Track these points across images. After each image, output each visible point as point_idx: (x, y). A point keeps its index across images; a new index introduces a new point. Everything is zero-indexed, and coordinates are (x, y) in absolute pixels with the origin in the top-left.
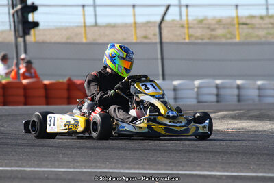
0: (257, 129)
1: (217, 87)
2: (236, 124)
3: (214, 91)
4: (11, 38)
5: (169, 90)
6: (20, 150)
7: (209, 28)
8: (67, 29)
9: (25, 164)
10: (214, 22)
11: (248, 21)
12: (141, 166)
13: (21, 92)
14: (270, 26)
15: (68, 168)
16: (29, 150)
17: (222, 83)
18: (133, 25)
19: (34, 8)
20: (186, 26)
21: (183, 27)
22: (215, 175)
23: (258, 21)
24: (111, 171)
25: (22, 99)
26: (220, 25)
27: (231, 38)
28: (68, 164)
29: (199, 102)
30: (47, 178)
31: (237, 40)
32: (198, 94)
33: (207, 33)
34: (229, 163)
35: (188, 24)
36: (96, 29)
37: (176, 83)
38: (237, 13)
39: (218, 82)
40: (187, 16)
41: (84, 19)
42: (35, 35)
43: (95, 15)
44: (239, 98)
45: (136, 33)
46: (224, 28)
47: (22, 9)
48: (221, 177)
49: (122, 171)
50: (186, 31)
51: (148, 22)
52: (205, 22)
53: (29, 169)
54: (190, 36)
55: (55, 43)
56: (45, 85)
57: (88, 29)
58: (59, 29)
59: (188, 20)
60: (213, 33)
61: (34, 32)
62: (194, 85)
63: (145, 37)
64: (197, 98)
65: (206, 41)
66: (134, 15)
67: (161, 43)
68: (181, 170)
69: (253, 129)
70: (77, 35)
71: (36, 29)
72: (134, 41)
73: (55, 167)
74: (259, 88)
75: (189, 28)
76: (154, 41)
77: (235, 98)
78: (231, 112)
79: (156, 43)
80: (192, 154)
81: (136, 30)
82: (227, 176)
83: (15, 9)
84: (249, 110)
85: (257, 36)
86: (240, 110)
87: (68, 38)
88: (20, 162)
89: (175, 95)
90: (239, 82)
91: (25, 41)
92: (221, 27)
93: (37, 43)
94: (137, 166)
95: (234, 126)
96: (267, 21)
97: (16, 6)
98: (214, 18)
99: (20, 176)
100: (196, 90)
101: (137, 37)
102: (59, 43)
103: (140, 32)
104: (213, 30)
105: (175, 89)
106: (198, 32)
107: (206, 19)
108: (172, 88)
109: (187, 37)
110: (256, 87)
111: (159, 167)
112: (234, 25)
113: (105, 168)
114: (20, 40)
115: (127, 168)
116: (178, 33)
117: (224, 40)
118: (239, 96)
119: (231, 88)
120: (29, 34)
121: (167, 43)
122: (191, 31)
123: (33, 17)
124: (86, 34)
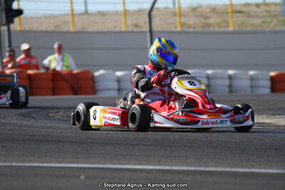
1: (208, 77)
7: (202, 16)
8: (55, 17)
10: (208, 10)
11: (244, 9)
14: (265, 14)
17: (213, 74)
18: (123, 13)
20: (178, 14)
23: (254, 9)
26: (214, 13)
27: (225, 27)
31: (231, 29)
33: (200, 21)
35: (180, 12)
36: (86, 16)
39: (209, 72)
40: (179, 3)
41: (72, 7)
42: (21, 23)
44: (231, 89)
45: (126, 21)
46: (219, 16)
48: (151, 170)
50: (177, 19)
51: (140, 10)
52: (199, 10)
54: (182, 25)
55: (42, 32)
56: (29, 75)
57: (76, 18)
58: (46, 17)
59: (180, 8)
60: (207, 21)
61: (20, 19)
63: (136, 26)
65: (199, 29)
66: (124, 3)
67: (151, 32)
70: (65, 23)
71: (22, 16)
72: (124, 29)
74: (252, 79)
75: (180, 16)
76: (144, 30)
77: (227, 89)
79: (146, 32)
81: (125, 18)
85: (252, 25)
87: (56, 27)
90: (231, 72)
91: (9, 30)
92: (216, 15)
93: (22, 32)
96: (263, 9)
98: (209, 6)
101: (126, 26)
102: (46, 32)
103: (131, 21)
104: (207, 18)
106: (191, 21)
107: (200, 6)
109: (178, 25)
110: (248, 77)
112: (227, 13)
114: (4, 28)
116: (170, 21)
117: (217, 29)
118: (230, 86)
119: (222, 78)
120: (12, 22)
121: (156, 32)
122: (184, 20)
123: (19, 5)
124: (73, 22)
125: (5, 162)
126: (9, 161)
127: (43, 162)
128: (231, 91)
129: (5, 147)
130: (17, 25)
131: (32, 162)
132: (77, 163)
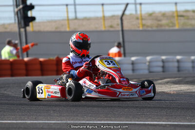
0: (191, 91)
1: (163, 61)
2: (176, 87)
3: (161, 64)
4: (16, 28)
5: (128, 64)
6: (23, 108)
7: (156, 19)
8: (55, 21)
9: (26, 118)
10: (160, 15)
11: (184, 14)
12: (109, 119)
13: (23, 67)
15: (57, 121)
16: (29, 108)
17: (166, 59)
18: (102, 18)
19: (32, 7)
20: (140, 18)
21: (137, 19)
22: (162, 124)
23: (192, 14)
24: (87, 122)
25: (24, 72)
26: (164, 17)
27: (172, 26)
28: (57, 118)
29: (150, 72)
30: (42, 128)
31: (177, 27)
32: (149, 66)
33: (155, 23)
34: (172, 116)
35: (141, 16)
36: (76, 21)
37: (133, 59)
38: (176, 8)
39: (164, 57)
40: (141, 11)
42: (33, 26)
44: (179, 69)
45: (104, 24)
46: (167, 19)
47: (23, 8)
49: (95, 122)
50: (140, 21)
51: (113, 17)
52: (154, 15)
53: (29, 122)
54: (143, 25)
56: (41, 61)
57: (70, 21)
59: (141, 14)
60: (160, 23)
62: (146, 60)
63: (111, 27)
64: (149, 69)
65: (155, 28)
66: (103, 11)
67: (123, 30)
68: (138, 121)
69: (189, 91)
70: (63, 25)
72: (103, 29)
73: (48, 121)
74: (193, 62)
75: (142, 19)
76: (117, 29)
77: (176, 69)
78: (173, 79)
79: (119, 31)
80: (145, 110)
81: (104, 22)
82: (171, 125)
83: (19, 8)
84: (186, 77)
85: (191, 25)
86: (179, 77)
87: (56, 28)
88: (23, 117)
89: (133, 67)
90: (178, 57)
91: (26, 31)
93: (34, 32)
94: (105, 119)
95: (174, 89)
97: (19, 6)
98: (160, 12)
99: (22, 127)
100: (147, 64)
101: (105, 27)
102: (50, 32)
103: (108, 23)
104: (160, 20)
105: (133, 63)
106: (149, 22)
107: (154, 13)
108: (131, 62)
109: (141, 26)
110: (191, 60)
111: (122, 119)
112: (174, 17)
113: (83, 120)
114: (22, 30)
115: (99, 120)
116: (135, 23)
117: (167, 28)
118: (178, 67)
119: (173, 62)
120: (28, 25)
121: (126, 31)
122: (144, 22)
123: (31, 14)
124: (69, 24)
128: (179, 71)
130: (29, 29)
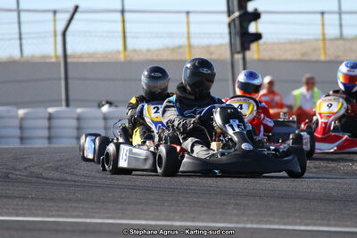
4: (227, 55)
8: (302, 42)
9: (177, 218)
19: (256, 16)
24: (282, 227)
36: (341, 42)
41: (323, 29)
43: (341, 25)
47: (240, 16)
55: (285, 61)
57: (328, 43)
58: (291, 43)
61: (258, 46)
70: (314, 50)
71: (261, 42)
83: (233, 16)
87: (302, 55)
88: (172, 215)
91: (244, 59)
93: (260, 61)
94: (319, 222)
97: (233, 13)
102: (291, 61)
114: (238, 57)
120: (248, 49)
123: (257, 28)
124: (325, 48)
125: (237, 223)
126: (243, 222)
127: (285, 224)
129: (237, 204)
130: (254, 52)
131: (271, 223)
132: (328, 225)
